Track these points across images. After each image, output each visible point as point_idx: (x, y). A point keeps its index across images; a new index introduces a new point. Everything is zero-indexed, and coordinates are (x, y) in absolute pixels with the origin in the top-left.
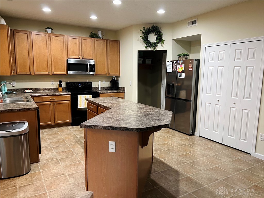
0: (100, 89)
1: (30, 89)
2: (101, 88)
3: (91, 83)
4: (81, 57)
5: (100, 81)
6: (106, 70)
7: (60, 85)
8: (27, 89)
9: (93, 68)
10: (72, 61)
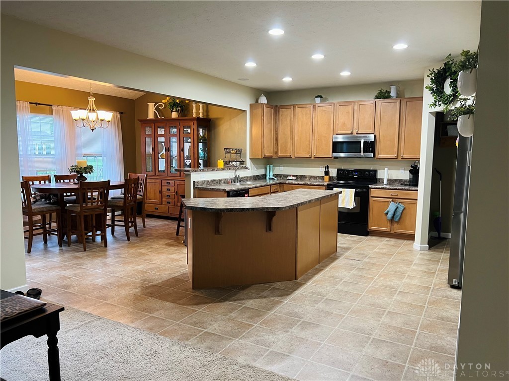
0: (385, 182)
1: (294, 176)
2: (388, 180)
3: (375, 171)
4: (355, 132)
5: (386, 169)
6: (396, 150)
7: (327, 173)
8: (290, 176)
9: (370, 148)
10: (340, 139)
